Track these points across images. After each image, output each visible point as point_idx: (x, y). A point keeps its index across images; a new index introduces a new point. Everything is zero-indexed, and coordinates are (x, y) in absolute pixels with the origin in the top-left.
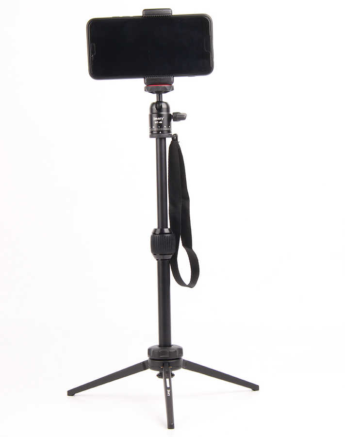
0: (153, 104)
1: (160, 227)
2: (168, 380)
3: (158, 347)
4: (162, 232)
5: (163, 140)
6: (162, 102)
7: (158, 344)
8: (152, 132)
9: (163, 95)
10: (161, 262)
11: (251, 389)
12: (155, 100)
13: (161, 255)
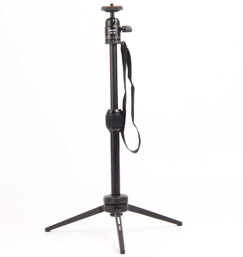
0: (108, 19)
1: (113, 109)
2: (118, 218)
3: (111, 196)
4: (114, 112)
5: (115, 46)
6: (114, 18)
7: (110, 193)
8: (107, 40)
9: (115, 13)
10: (113, 133)
11: (176, 225)
12: (109, 17)
13: (112, 128)
